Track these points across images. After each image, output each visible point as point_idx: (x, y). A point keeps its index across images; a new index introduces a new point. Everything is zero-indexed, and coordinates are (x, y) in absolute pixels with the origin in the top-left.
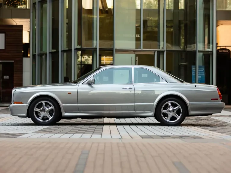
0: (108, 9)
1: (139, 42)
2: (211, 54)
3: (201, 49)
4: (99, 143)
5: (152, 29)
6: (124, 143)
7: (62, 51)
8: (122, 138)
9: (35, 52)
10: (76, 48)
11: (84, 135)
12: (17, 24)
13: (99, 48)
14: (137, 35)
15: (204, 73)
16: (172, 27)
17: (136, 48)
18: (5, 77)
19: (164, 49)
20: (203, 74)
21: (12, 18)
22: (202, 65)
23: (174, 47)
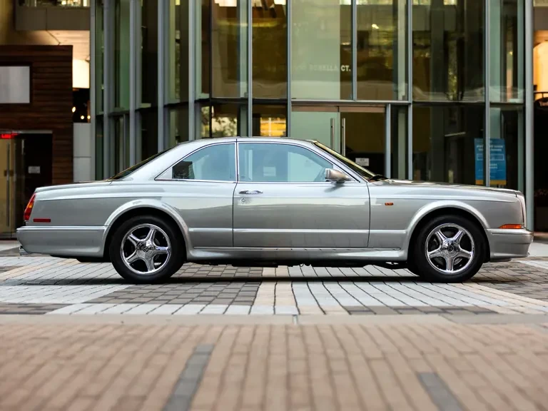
0: (276, 5)
1: (349, 84)
2: (520, 111)
3: (497, 99)
4: (240, 327)
5: (380, 52)
6: (302, 327)
7: (165, 106)
8: (300, 314)
9: (103, 110)
10: (197, 99)
11: (208, 306)
12: (61, 44)
13: (253, 100)
14: (343, 66)
15: (503, 155)
16: (426, 47)
17: (341, 98)
18: (31, 170)
19: (408, 100)
20: (502, 158)
21: (47, 29)
22: (498, 136)
23: (433, 95)
